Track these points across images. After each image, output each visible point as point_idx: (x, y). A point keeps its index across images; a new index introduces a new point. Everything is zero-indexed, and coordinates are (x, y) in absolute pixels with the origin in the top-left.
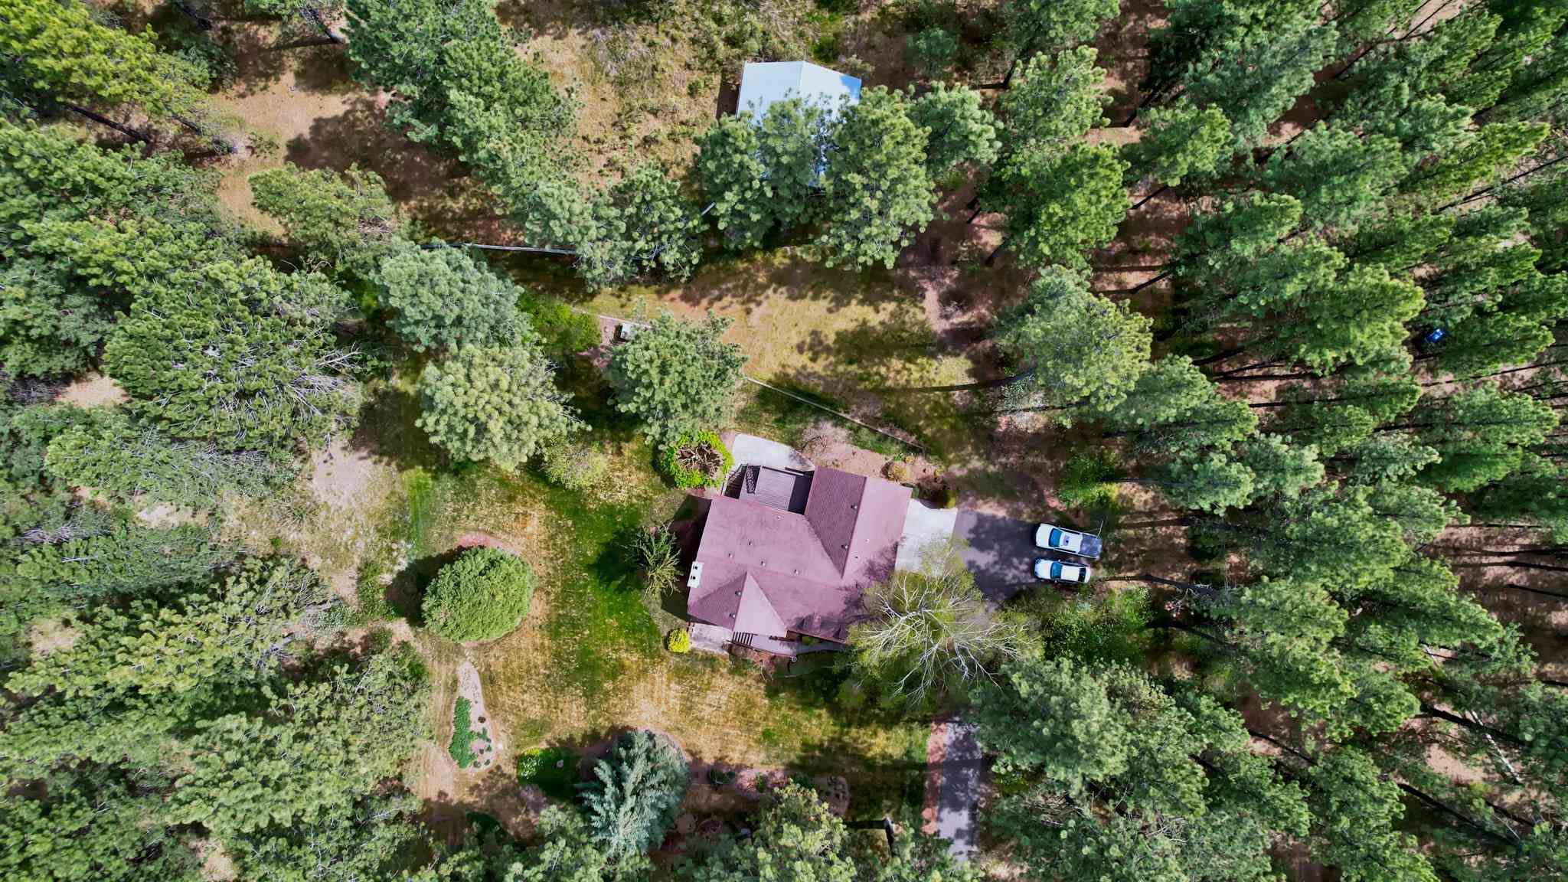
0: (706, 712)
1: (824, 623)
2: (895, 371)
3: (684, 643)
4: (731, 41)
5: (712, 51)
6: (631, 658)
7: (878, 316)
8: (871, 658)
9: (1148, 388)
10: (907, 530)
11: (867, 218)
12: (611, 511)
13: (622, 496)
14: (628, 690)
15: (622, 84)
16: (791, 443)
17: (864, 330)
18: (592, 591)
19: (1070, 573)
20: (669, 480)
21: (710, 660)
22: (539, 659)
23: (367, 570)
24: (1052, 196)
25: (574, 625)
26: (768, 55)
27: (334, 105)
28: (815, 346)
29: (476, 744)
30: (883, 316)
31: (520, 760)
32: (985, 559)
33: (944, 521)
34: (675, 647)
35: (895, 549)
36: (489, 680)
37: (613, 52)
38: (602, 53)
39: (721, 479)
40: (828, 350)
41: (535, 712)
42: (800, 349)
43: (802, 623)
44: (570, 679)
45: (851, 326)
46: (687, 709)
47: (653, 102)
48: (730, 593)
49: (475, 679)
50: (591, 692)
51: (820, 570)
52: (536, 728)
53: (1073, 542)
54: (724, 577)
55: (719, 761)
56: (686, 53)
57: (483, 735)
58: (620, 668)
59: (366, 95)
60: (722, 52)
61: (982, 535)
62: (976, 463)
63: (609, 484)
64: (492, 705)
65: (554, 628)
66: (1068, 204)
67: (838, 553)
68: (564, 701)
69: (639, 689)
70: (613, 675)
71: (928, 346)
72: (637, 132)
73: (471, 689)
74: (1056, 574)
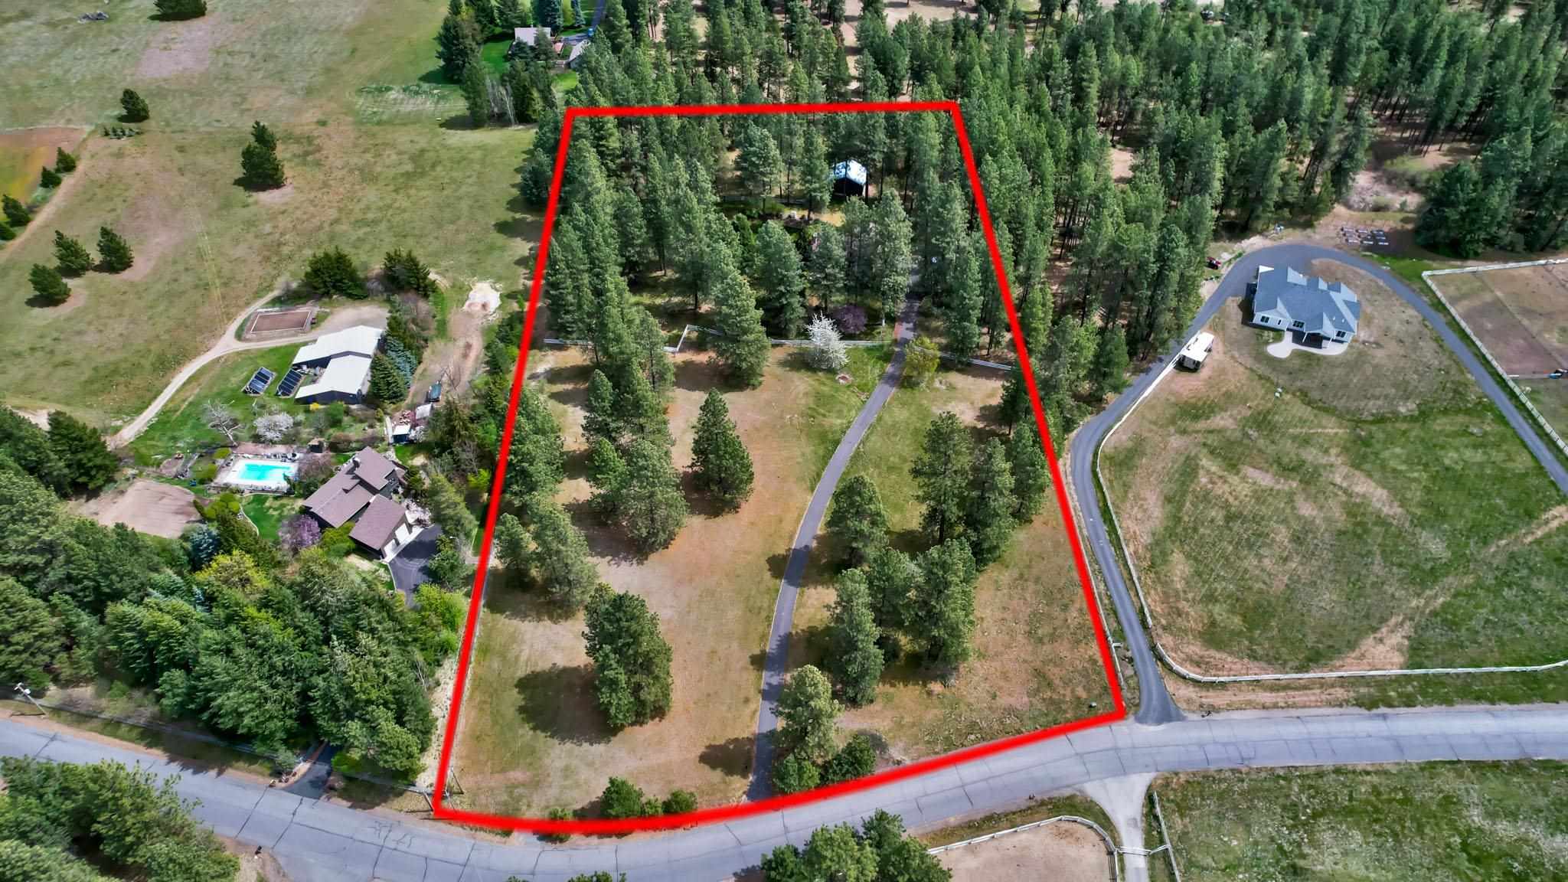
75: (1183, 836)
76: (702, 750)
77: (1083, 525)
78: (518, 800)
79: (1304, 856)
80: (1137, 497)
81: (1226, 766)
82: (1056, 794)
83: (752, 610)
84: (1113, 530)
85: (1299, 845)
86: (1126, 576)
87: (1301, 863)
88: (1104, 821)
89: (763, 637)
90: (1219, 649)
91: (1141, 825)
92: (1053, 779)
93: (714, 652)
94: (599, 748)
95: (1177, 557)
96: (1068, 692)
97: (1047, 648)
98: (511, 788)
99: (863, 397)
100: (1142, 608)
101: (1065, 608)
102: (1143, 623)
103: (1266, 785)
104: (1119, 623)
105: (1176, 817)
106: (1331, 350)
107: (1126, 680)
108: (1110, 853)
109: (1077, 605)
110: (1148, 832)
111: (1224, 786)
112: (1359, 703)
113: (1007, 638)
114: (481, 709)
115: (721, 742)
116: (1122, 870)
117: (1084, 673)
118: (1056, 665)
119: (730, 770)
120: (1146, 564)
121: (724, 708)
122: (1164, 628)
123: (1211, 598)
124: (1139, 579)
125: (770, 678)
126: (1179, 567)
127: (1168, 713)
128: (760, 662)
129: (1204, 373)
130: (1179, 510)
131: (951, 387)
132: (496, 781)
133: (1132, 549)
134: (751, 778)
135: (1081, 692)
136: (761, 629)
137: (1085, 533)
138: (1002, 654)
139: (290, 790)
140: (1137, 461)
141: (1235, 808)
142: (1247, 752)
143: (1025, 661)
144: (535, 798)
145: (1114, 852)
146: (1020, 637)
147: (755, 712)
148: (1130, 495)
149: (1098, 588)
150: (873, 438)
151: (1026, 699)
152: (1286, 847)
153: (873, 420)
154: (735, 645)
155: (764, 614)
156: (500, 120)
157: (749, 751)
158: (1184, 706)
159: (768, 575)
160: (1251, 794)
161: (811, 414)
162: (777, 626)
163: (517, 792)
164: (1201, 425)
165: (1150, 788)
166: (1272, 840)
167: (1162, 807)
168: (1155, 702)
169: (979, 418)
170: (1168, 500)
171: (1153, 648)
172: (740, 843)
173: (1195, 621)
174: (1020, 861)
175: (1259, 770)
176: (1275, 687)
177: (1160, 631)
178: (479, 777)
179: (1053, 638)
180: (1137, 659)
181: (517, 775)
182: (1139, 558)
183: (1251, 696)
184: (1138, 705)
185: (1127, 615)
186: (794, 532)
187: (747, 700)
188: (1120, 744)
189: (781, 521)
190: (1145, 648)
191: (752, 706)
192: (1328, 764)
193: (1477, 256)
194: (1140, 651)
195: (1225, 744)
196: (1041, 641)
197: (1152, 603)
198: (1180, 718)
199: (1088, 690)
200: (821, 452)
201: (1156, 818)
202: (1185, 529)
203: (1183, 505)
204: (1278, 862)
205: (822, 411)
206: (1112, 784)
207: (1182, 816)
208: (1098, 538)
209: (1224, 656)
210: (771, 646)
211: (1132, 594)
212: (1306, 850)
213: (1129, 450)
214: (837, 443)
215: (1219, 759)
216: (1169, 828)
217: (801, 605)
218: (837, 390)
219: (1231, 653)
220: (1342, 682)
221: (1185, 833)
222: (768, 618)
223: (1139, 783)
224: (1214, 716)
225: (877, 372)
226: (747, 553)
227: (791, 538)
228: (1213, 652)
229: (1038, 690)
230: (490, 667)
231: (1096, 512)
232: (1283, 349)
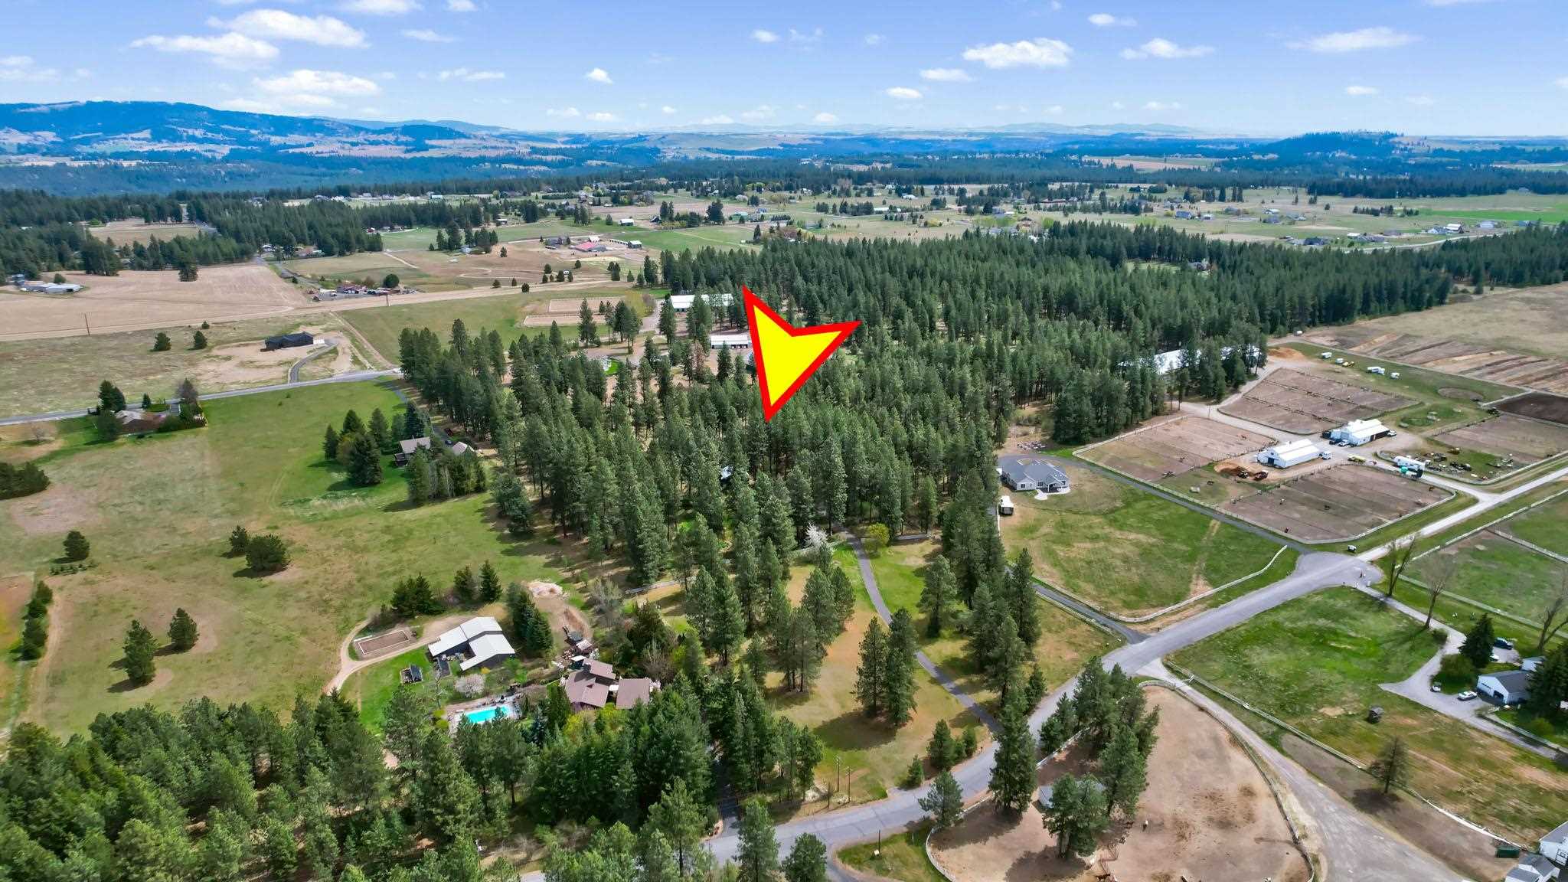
79: (1245, 662)
81: (1183, 645)
85: (1240, 659)
86: (1068, 596)
87: (1247, 664)
88: (1157, 680)
90: (1136, 608)
91: (1173, 676)
94: (892, 744)
95: (1082, 583)
96: (1092, 645)
97: (1063, 633)
100: (1088, 606)
101: (1055, 617)
102: (1094, 610)
103: (1206, 645)
105: (1185, 668)
106: (1063, 491)
107: (1111, 632)
109: (1059, 614)
110: (1180, 677)
111: (1191, 652)
112: (1212, 606)
116: (1182, 692)
117: (1090, 635)
118: (1075, 638)
122: (1105, 609)
123: (1113, 593)
126: (1087, 586)
127: (1141, 637)
129: (1016, 513)
135: (1098, 643)
139: (721, 835)
141: (1203, 657)
142: (1186, 638)
143: (1060, 641)
145: (1174, 689)
152: (1236, 661)
156: (439, 497)
158: (1145, 632)
160: (1204, 650)
164: (1038, 534)
165: (1163, 663)
166: (1228, 661)
167: (1175, 667)
168: (1132, 635)
171: (1110, 618)
173: (1116, 603)
175: (1198, 642)
176: (1173, 613)
177: (1105, 611)
180: (1108, 624)
183: (1168, 619)
184: (1126, 638)
185: (1085, 610)
188: (1134, 653)
190: (1107, 619)
192: (1222, 629)
193: (1089, 442)
194: (1106, 621)
195: (1176, 638)
197: (1090, 603)
198: (1148, 636)
199: (1099, 640)
201: (1177, 671)
206: (1147, 667)
209: (1141, 610)
212: (1244, 659)
216: (1186, 672)
219: (1143, 608)
220: (1197, 602)
223: (1157, 663)
224: (1161, 631)
228: (1135, 610)
232: (1042, 496)
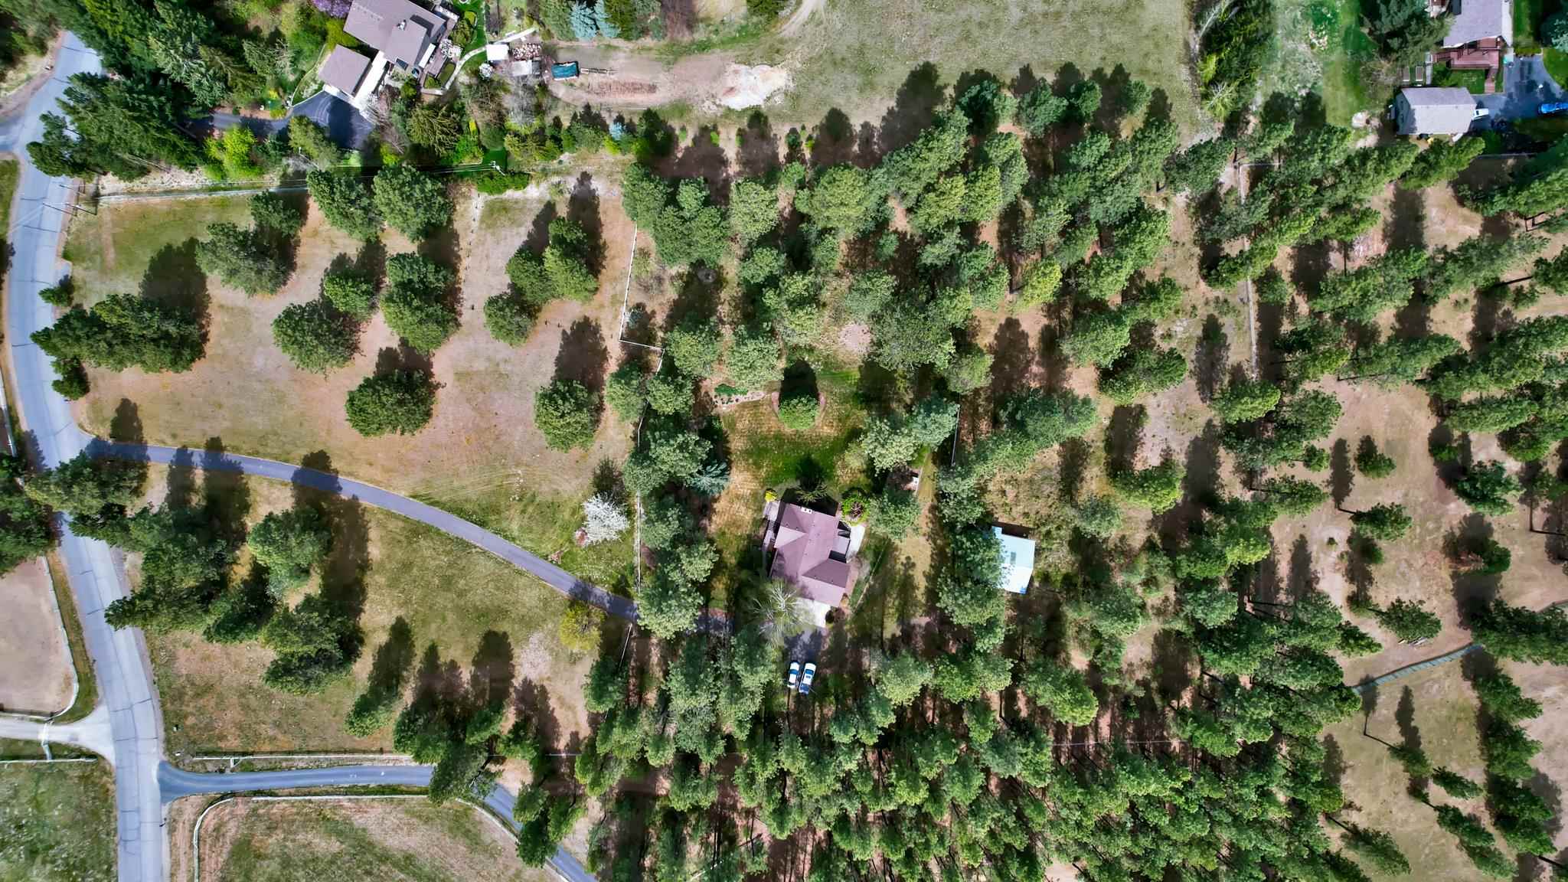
0: (736, 506)
1: (780, 565)
2: (892, 602)
3: (769, 498)
4: (1049, 533)
5: (1044, 525)
6: (763, 472)
7: (920, 595)
8: (769, 588)
9: (883, 703)
10: (816, 603)
11: (956, 598)
12: (833, 467)
13: (839, 472)
14: (748, 470)
15: (1031, 481)
16: (860, 552)
17: (914, 588)
18: (794, 457)
19: (793, 678)
20: (845, 496)
21: (760, 509)
22: (765, 429)
23: (811, 350)
24: (960, 670)
25: (780, 447)
26: (1038, 552)
27: (1033, 343)
28: (910, 565)
29: (725, 397)
30: (920, 597)
31: (717, 418)
32: (806, 638)
33: (821, 623)
34: (768, 494)
35: (812, 599)
36: (756, 405)
37: (1046, 478)
38: (1046, 473)
39: (847, 520)
40: (906, 570)
41: (739, 426)
42: (908, 558)
43: (781, 555)
44: (755, 443)
45: (916, 582)
46: (738, 497)
47: (1021, 496)
48: (798, 525)
49: (756, 398)
50: (748, 453)
51: (805, 565)
52: (732, 425)
53: (807, 680)
54: (805, 522)
55: (714, 511)
56: (1044, 512)
57: (730, 400)
58: (759, 467)
59: (1037, 358)
60: (1044, 530)
61: (817, 636)
62: (849, 636)
63: (845, 467)
64: (744, 406)
65: (779, 437)
66: (957, 675)
67: (812, 573)
68: (744, 440)
69: (748, 475)
70: (755, 463)
71: (903, 618)
72: (1008, 488)
73: (750, 397)
74: (792, 671)
75: (62, 775)
76: (133, 400)
77: (376, 763)
78: (91, 260)
79: (44, 863)
80: (412, 828)
81: (119, 824)
82: (98, 681)
83: (263, 439)
84: (367, 791)
85: (53, 862)
86: (314, 790)
87: (39, 859)
88: (77, 714)
89: (236, 449)
90: (232, 854)
91: (73, 743)
92: (110, 682)
93: (220, 406)
95: (335, 846)
96: (190, 710)
97: (234, 699)
98: (100, 252)
99: (554, 556)
100: (276, 795)
101: (277, 725)
102: (259, 793)
103: (103, 853)
104: (260, 770)
105: (78, 773)
107: (202, 762)
108: (52, 714)
109: (280, 736)
110: (66, 747)
111: (104, 818)
113: (244, 666)
114: (168, 213)
115: (140, 415)
116: (38, 721)
117: (209, 727)
118: (217, 704)
119: (116, 424)
120: (328, 813)
121: (167, 417)
122: (255, 810)
123: (286, 862)
124: (310, 801)
125: (198, 456)
126: (325, 845)
127: (167, 790)
128: (214, 446)
130: (395, 864)
131: (574, 659)
132: (107, 237)
133: (346, 804)
134: (110, 441)
135: (190, 721)
136: (245, 447)
137: (366, 764)
138: (228, 658)
140: (461, 840)
141: (85, 823)
142: (131, 846)
143: (221, 678)
144: (92, 273)
145: (53, 718)
146: (245, 678)
147: (163, 442)
148: (415, 820)
149: (301, 760)
150: (490, 563)
151: (184, 672)
152: (52, 852)
153: (517, 565)
154: (226, 424)
155: (261, 449)
157: (131, 439)
158: (176, 807)
159: (304, 452)
160: (96, 837)
161: (526, 498)
162: (249, 461)
163: (98, 258)
165: (103, 758)
166: (58, 843)
167: (88, 764)
168: (178, 782)
169: (527, 684)
170: (409, 858)
171: (233, 794)
172: (55, 434)
173: (261, 841)
174: (47, 645)
175: (115, 851)
177: (252, 805)
178: (110, 225)
179: (246, 708)
180: (222, 777)
181: (111, 255)
182: (334, 807)
183: (183, 867)
184: (177, 766)
185: (266, 781)
186: (357, 477)
187: (174, 436)
188: (140, 743)
189: (371, 465)
190: (235, 787)
191: (169, 441)
194: (231, 782)
195: (138, 829)
196: (243, 695)
197: (281, 806)
198: (164, 800)
199: (192, 727)
200: (468, 507)
201: (78, 757)
202: (371, 863)
203: (401, 870)
204: (42, 841)
205: (530, 509)
206: (106, 728)
207: (80, 778)
208: (359, 774)
209: (225, 856)
210: (229, 456)
211: (293, 791)
212: (49, 867)
213: (477, 835)
214: (482, 524)
215: (124, 822)
216: (70, 765)
217: (271, 483)
218: (565, 528)
219: (227, 863)
221: (65, 776)
222: (257, 453)
223: (107, 750)
224: (165, 830)
225: (596, 575)
226: (329, 432)
227: (350, 474)
228: (228, 847)
229: (193, 684)
230: (207, 212)
231: (393, 781)
